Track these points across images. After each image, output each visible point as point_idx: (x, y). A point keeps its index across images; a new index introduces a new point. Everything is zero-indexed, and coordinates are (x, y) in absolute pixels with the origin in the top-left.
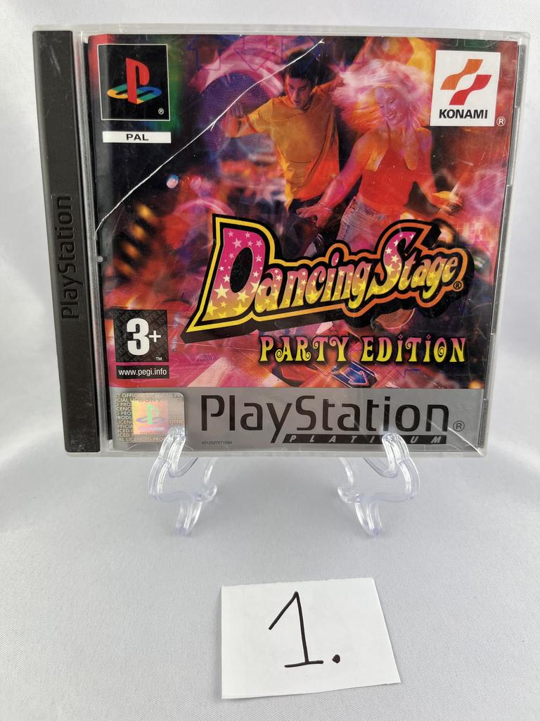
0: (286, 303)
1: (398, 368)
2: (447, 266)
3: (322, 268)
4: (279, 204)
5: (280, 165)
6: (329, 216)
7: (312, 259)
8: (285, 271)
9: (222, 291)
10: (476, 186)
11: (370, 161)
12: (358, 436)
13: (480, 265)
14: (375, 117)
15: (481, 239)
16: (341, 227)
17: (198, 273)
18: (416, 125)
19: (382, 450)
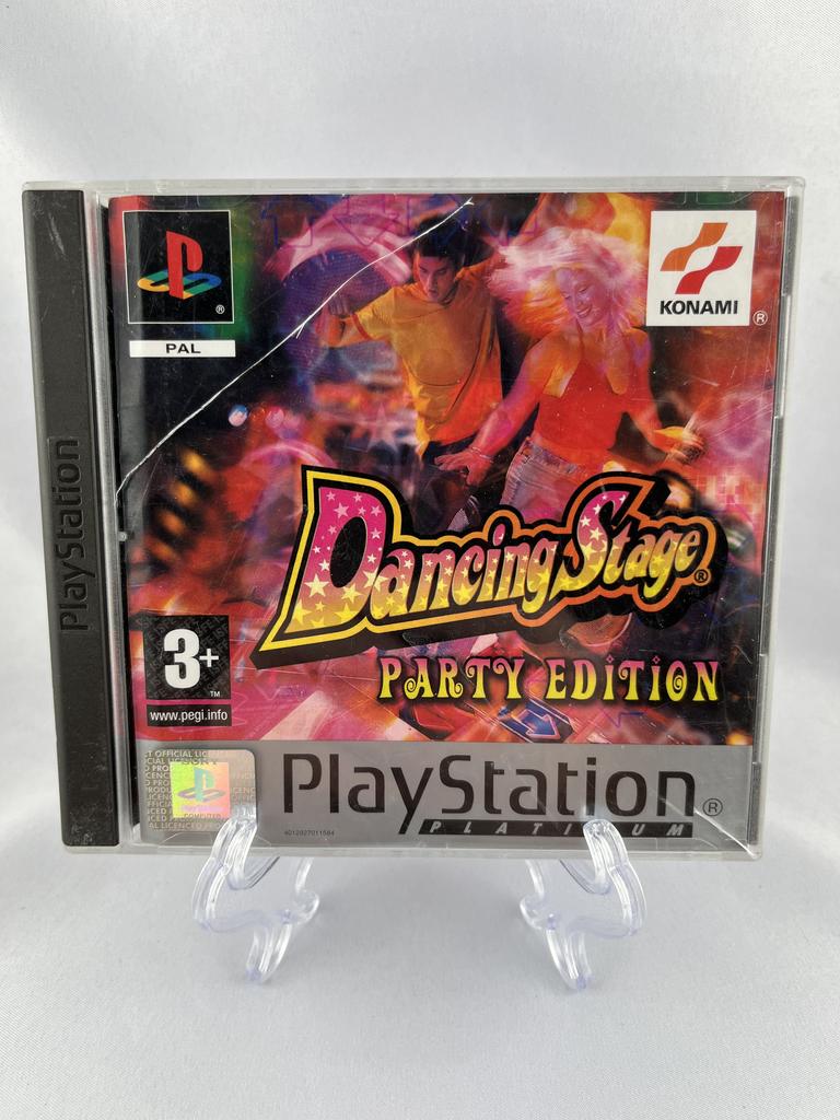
0: (421, 604)
1: (607, 710)
2: (682, 545)
3: (477, 549)
4: (407, 450)
5: (408, 390)
6: (486, 468)
7: (461, 535)
8: (418, 553)
9: (317, 586)
10: (725, 418)
11: (551, 381)
12: (544, 823)
13: (738, 544)
14: (556, 313)
15: (737, 501)
16: (507, 484)
17: (279, 557)
18: (623, 325)
19: (585, 847)
